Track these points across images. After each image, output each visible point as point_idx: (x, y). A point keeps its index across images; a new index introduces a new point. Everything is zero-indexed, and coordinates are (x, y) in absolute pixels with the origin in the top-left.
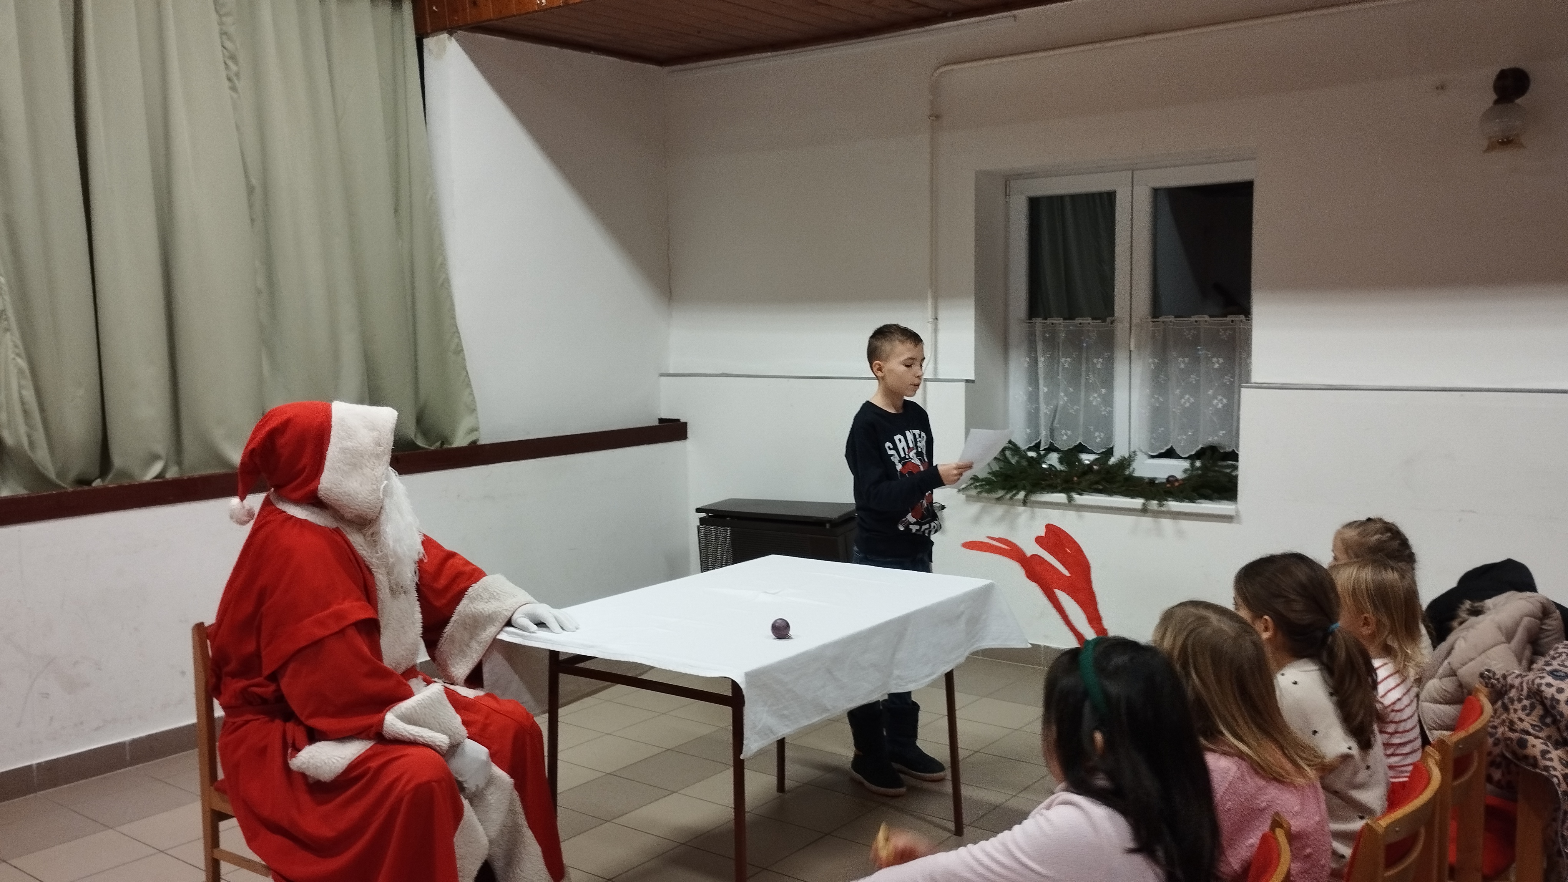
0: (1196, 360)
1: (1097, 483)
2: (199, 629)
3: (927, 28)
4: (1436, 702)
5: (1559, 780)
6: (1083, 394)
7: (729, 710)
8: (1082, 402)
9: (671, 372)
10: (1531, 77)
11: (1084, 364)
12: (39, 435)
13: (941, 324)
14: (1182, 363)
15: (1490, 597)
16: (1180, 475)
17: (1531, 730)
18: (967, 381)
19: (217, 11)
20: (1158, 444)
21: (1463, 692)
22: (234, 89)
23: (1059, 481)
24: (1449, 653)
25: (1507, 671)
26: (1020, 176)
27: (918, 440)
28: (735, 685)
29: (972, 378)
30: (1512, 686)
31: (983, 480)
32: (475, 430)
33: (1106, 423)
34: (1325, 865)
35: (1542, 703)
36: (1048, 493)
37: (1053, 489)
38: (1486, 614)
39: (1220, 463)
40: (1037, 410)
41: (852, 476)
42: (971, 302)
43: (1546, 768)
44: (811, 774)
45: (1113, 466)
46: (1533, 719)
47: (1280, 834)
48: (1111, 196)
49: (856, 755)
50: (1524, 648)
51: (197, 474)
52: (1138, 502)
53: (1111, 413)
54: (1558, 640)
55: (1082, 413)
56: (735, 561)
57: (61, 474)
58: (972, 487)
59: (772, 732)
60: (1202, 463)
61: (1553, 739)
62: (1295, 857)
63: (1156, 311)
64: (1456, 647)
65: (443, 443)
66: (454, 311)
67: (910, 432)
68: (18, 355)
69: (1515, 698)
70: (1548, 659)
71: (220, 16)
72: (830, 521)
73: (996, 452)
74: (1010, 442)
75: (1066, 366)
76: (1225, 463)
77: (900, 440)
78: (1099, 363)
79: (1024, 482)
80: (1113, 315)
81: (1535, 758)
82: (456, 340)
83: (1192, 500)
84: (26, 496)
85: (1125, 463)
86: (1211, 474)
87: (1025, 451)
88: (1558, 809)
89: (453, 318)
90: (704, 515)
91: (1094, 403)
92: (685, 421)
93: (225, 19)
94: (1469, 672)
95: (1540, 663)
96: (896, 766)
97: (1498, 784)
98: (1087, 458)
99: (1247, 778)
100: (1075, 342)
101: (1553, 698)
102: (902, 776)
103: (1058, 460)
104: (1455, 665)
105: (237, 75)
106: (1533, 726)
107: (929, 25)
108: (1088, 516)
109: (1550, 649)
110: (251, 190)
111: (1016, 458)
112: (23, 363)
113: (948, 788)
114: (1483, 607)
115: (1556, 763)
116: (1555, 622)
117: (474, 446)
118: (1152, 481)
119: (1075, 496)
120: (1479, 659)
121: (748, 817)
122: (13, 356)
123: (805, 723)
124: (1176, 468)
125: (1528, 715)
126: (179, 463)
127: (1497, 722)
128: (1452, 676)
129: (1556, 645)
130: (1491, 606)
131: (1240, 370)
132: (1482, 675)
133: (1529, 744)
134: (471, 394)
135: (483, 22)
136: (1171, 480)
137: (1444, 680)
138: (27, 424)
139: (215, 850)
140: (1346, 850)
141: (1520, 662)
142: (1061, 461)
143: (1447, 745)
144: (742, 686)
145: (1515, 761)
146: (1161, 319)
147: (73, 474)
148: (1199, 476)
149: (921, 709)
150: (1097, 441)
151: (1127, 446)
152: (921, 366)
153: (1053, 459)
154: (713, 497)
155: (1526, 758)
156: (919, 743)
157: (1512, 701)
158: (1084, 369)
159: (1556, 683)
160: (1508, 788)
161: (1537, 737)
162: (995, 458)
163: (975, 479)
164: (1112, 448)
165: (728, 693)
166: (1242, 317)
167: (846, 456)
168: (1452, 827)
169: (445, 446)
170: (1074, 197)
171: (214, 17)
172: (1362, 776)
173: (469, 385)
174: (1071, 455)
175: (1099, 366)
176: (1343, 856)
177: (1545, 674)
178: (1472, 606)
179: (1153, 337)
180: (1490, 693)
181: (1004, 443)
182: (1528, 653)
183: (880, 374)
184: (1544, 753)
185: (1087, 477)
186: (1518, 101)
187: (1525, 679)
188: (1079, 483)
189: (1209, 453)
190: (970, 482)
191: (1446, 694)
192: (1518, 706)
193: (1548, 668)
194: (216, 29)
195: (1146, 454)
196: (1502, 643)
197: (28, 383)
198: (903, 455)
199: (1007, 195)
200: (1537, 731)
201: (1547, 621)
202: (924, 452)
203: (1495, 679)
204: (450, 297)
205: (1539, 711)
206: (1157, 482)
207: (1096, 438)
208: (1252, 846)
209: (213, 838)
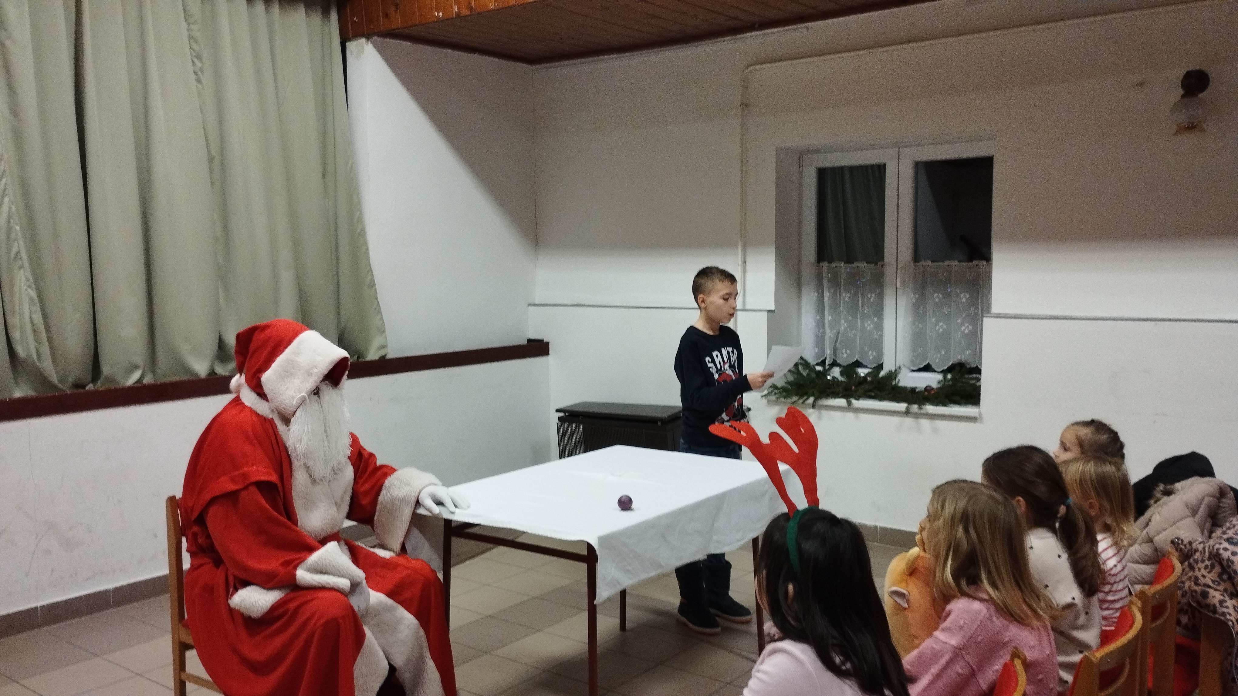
0: (948, 295)
1: (870, 391)
2: (172, 500)
3: (739, 36)
4: (1137, 562)
5: (1233, 623)
6: (859, 322)
7: (584, 567)
8: (859, 329)
9: (537, 302)
10: (1210, 76)
11: (860, 297)
12: (46, 350)
13: (749, 267)
14: (937, 297)
15: (1179, 481)
16: (935, 385)
17: (1211, 585)
18: (769, 311)
19: (186, 20)
20: (918, 361)
21: (1158, 555)
22: (199, 81)
23: (841, 389)
24: (1147, 525)
25: (1192, 539)
26: (811, 151)
27: (731, 356)
28: (590, 547)
29: (772, 308)
30: (1196, 551)
31: (780, 388)
32: (384, 347)
33: (878, 345)
34: (1052, 688)
35: (1220, 563)
36: (832, 398)
37: (836, 395)
38: (1176, 495)
39: (966, 376)
40: (823, 334)
41: (680, 384)
42: (773, 249)
43: (1224, 614)
44: (645, 617)
45: (883, 378)
46: (1214, 575)
47: (1018, 663)
48: (881, 169)
49: (681, 603)
50: (1206, 521)
51: (168, 380)
52: (902, 406)
53: (881, 336)
54: (1233, 515)
55: (858, 337)
56: (586, 451)
57: (61, 380)
58: (773, 393)
59: (619, 583)
60: (952, 376)
61: (1229, 592)
62: (1029, 681)
63: (916, 258)
64: (1153, 520)
65: (359, 357)
66: (368, 254)
67: (724, 349)
68: (29, 287)
69: (1199, 559)
70: (1224, 529)
71: (189, 24)
72: (661, 419)
73: (791, 366)
74: (801, 358)
75: (847, 299)
76: (970, 376)
77: (717, 356)
78: (872, 297)
79: (813, 390)
80: (883, 260)
81: (1214, 606)
82: (369, 278)
83: (944, 405)
84: (35, 397)
85: (892, 376)
86: (959, 384)
87: (814, 366)
88: (1232, 646)
89: (368, 259)
90: (562, 414)
91: (868, 328)
92: (547, 341)
93: (192, 26)
94: (1162, 539)
95: (1218, 532)
96: (713, 611)
97: (1186, 627)
98: (862, 372)
99: (994, 619)
100: (853, 281)
101: (1229, 559)
102: (717, 618)
103: (839, 374)
104: (1152, 534)
105: (201, 70)
106: (1213, 581)
107: (740, 34)
108: (864, 417)
109: (1226, 522)
110: (211, 159)
111: (807, 371)
112: (33, 293)
113: (754, 628)
114: (1173, 489)
115: (1231, 610)
116: (1229, 501)
117: (383, 359)
118: (913, 390)
119: (854, 401)
120: (1170, 530)
121: (599, 650)
122: (25, 287)
123: (644, 576)
124: (932, 380)
125: (1209, 573)
126: (154, 372)
127: (1184, 579)
128: (1148, 542)
129: (1231, 519)
130: (1180, 488)
131: (983, 303)
132: (1173, 542)
133: (1210, 596)
134: (382, 319)
135: (394, 30)
136: (928, 389)
137: (1144, 545)
138: (36, 341)
139: (182, 674)
140: (1068, 677)
141: (1202, 532)
142: (842, 374)
143: (1147, 595)
144: (596, 547)
145: (1198, 608)
146: (921, 264)
147: (71, 380)
148: (950, 386)
149: (732, 567)
150: (870, 358)
151: (894, 363)
152: (735, 299)
153: (836, 372)
154: (569, 400)
155: (1207, 606)
156: (731, 594)
157: (1196, 562)
158: (860, 301)
159: (1231, 548)
160: (1193, 630)
161: (1216, 590)
162: (790, 371)
163: (774, 387)
164: (882, 364)
165: (585, 553)
166: (985, 262)
167: (675, 368)
168: (1150, 660)
169: (361, 360)
170: (852, 169)
171: (184, 25)
172: (1082, 619)
173: (379, 312)
174: (850, 369)
175: (872, 300)
176: (1067, 682)
177: (1223, 541)
178: (1165, 488)
179: (915, 278)
180: (1180, 555)
181: (796, 359)
182: (1208, 525)
183: (703, 305)
184: (1221, 602)
185: (863, 387)
186: (1201, 95)
187: (1207, 545)
188: (856, 391)
189: (958, 368)
190: (770, 390)
191: (1145, 557)
192: (1201, 566)
193: (1225, 536)
194: (185, 33)
195: (909, 368)
196: (1188, 516)
197: (37, 308)
198: (719, 367)
199: (800, 166)
200: (1216, 585)
201: (1224, 500)
202: (736, 364)
203: (1182, 545)
204: (366, 243)
205: (1218, 569)
206: (917, 390)
207: (869, 356)
208: (997, 671)
209: (180, 665)
